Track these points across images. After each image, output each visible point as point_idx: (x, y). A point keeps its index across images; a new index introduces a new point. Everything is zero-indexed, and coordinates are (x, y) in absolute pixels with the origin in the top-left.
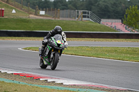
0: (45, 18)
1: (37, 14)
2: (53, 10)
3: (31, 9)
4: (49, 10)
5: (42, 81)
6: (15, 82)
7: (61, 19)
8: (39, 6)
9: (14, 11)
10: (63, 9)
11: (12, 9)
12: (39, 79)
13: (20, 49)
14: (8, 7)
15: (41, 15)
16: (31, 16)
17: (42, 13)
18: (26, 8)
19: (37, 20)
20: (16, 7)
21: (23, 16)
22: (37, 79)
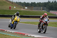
0: (27, 10)
2: (31, 7)
3: (22, 6)
5: (26, 36)
6: (15, 36)
7: (34, 10)
8: (25, 5)
9: (15, 7)
10: (35, 7)
11: (14, 6)
16: (21, 9)
17: (26, 8)
18: (19, 6)
19: (24, 11)
20: (16, 6)
21: (19, 9)
22: (24, 35)
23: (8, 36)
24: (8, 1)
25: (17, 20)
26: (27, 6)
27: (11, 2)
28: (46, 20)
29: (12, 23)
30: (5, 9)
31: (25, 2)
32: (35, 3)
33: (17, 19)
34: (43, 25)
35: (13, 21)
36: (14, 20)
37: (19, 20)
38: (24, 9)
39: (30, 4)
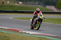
1: (18, 3)
2: (25, 2)
3: (16, 1)
4: (24, 2)
7: (28, 5)
9: (8, 2)
11: (8, 1)
12: (19, 31)
13: (11, 18)
16: (15, 4)
18: (13, 1)
19: (18, 6)
21: (12, 4)
23: (1, 32)
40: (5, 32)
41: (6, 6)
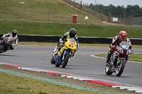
0: (117, 25)
2: (127, 17)
3: (103, 15)
4: (122, 17)
5: (115, 89)
6: (87, 89)
7: (134, 26)
8: (112, 13)
9: (87, 18)
10: (137, 16)
11: (85, 15)
12: (111, 86)
13: (93, 56)
14: (81, 13)
15: (114, 22)
16: (103, 22)
17: (115, 19)
18: (98, 14)
19: (110, 26)
20: (89, 13)
21: (96, 22)
22: (110, 86)
23: (70, 88)
24: (71, 3)
25: (70, 48)
26: (118, 14)
27: (78, 4)
28: (124, 47)
29: (59, 54)
30: (61, 21)
31: (111, 6)
32: (137, 6)
33: (70, 46)
34: (117, 57)
35: (62, 50)
36: (64, 48)
37: (75, 48)
38: (109, 21)
39: (124, 9)
40: (79, 88)
41: (81, 27)
